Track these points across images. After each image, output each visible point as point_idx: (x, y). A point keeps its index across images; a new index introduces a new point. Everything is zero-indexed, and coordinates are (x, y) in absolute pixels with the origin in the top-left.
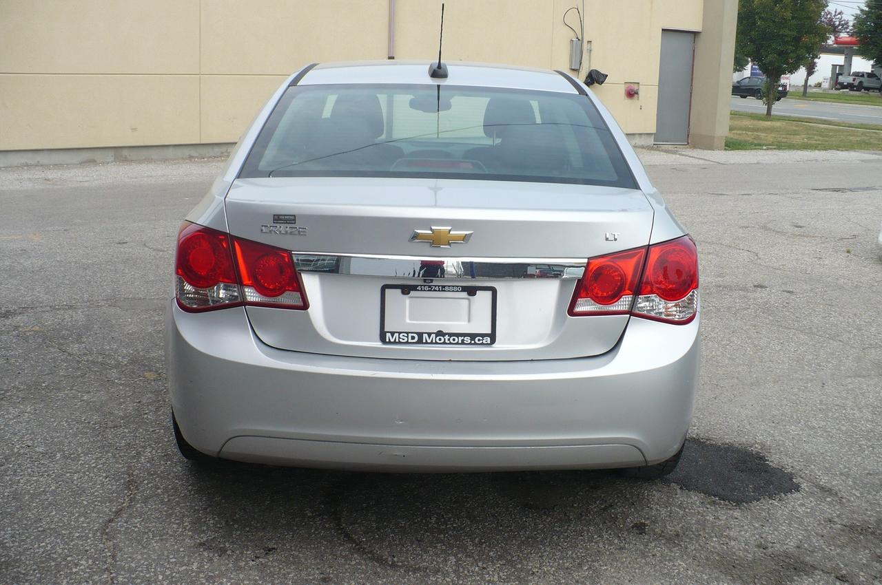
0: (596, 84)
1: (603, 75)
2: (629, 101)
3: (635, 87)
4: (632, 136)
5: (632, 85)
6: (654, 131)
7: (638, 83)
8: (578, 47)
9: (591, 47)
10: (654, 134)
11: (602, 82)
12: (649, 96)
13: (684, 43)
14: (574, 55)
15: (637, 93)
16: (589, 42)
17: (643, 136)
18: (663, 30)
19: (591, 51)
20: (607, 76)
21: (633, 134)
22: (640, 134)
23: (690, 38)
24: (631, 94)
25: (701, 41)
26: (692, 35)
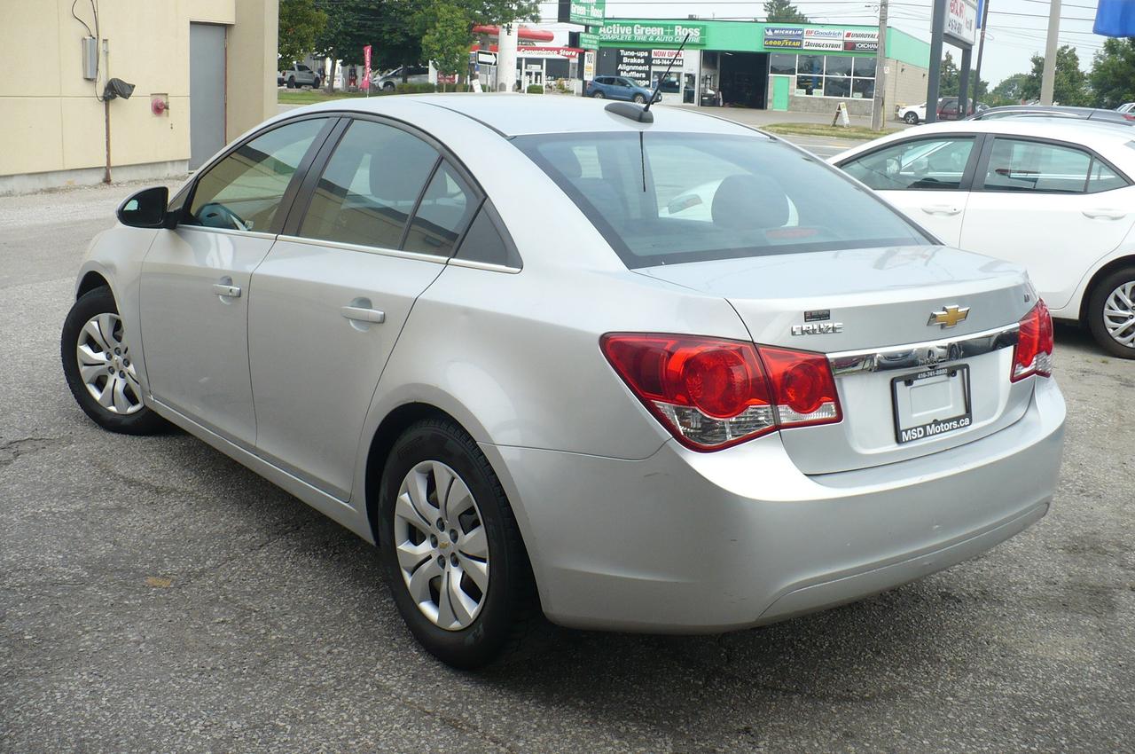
0: (119, 98)
1: (129, 85)
2: (156, 119)
3: (163, 100)
4: (163, 165)
5: (159, 97)
6: (189, 157)
7: (167, 94)
8: (93, 48)
9: (107, 48)
10: (188, 160)
11: (129, 95)
12: (181, 110)
13: (213, 38)
14: (89, 59)
15: (167, 108)
16: (105, 41)
17: (176, 163)
18: (191, 23)
19: (107, 53)
20: (134, 86)
21: (165, 162)
22: (173, 162)
23: (219, 32)
24: (159, 109)
25: (235, 36)
26: (223, 29)
